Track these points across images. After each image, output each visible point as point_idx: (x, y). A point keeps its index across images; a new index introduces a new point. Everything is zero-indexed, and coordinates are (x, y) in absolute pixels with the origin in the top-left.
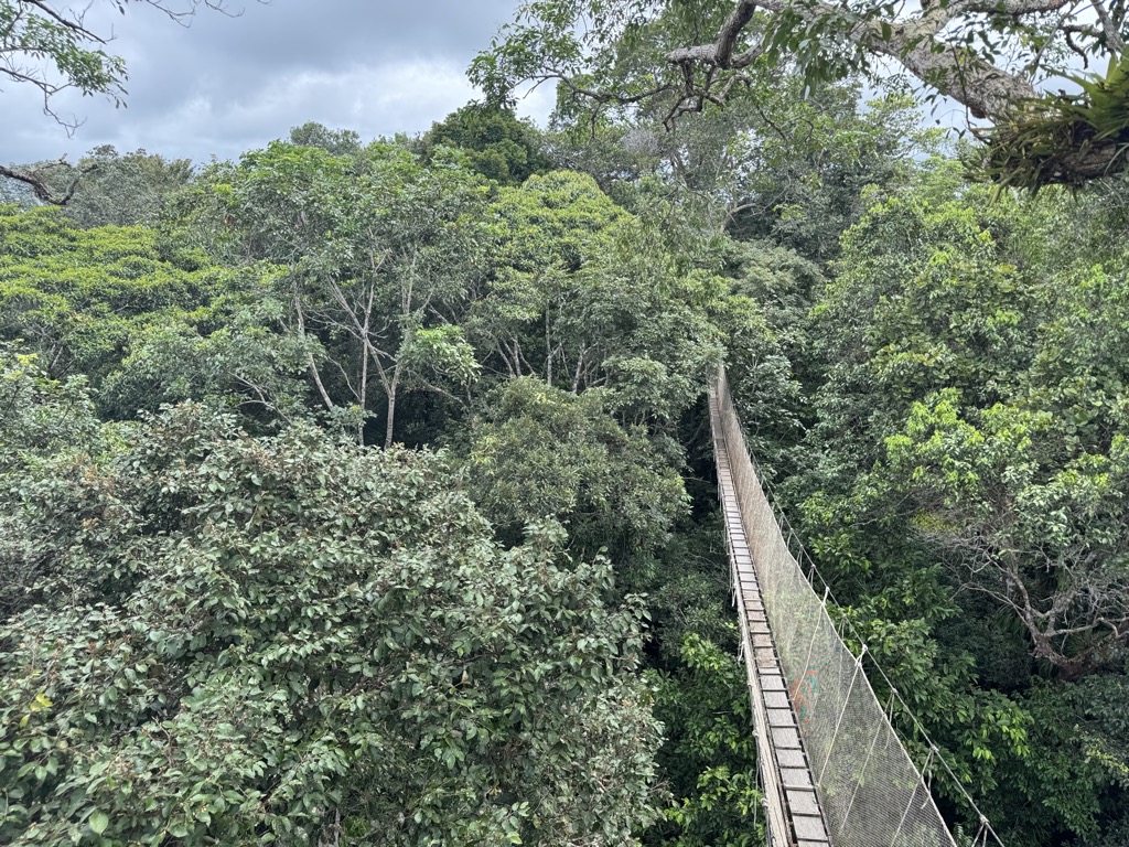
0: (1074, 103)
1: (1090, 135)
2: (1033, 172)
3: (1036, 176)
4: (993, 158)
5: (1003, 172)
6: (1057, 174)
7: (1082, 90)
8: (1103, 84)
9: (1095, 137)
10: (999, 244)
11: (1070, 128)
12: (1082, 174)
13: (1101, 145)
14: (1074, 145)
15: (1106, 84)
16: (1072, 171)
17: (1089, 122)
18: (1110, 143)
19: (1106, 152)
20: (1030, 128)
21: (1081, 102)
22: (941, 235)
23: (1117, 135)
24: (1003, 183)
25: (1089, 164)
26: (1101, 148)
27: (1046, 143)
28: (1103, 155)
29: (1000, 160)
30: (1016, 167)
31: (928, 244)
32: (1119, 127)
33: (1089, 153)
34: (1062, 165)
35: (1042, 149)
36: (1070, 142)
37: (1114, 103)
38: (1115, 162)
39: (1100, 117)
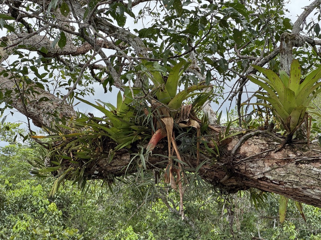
0: (100, 123)
1: (113, 146)
2: (80, 171)
3: (82, 174)
4: (52, 159)
5: (59, 169)
6: (96, 172)
7: (104, 115)
8: (116, 112)
9: (116, 148)
10: (64, 212)
11: (100, 140)
12: (112, 173)
13: (121, 154)
14: (104, 153)
15: (118, 113)
16: (105, 170)
17: (111, 137)
18: (126, 152)
19: (125, 158)
20: (74, 138)
21: (104, 123)
22: (21, 207)
23: (130, 147)
24: (60, 178)
25: (116, 166)
26: (121, 155)
27: (86, 150)
28: (123, 160)
29: (56, 160)
30: (68, 166)
31: (11, 215)
32: (130, 142)
33: (114, 158)
34: (98, 166)
35: (83, 154)
36: (102, 151)
37: (124, 125)
38: (131, 165)
39: (117, 134)
